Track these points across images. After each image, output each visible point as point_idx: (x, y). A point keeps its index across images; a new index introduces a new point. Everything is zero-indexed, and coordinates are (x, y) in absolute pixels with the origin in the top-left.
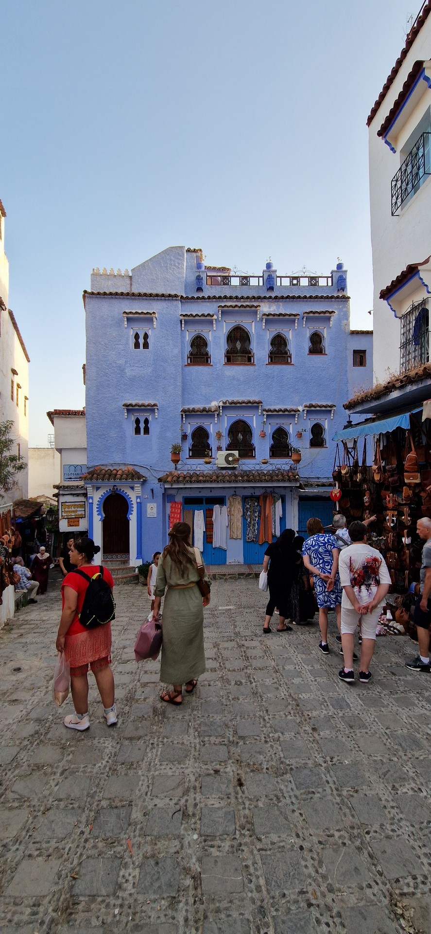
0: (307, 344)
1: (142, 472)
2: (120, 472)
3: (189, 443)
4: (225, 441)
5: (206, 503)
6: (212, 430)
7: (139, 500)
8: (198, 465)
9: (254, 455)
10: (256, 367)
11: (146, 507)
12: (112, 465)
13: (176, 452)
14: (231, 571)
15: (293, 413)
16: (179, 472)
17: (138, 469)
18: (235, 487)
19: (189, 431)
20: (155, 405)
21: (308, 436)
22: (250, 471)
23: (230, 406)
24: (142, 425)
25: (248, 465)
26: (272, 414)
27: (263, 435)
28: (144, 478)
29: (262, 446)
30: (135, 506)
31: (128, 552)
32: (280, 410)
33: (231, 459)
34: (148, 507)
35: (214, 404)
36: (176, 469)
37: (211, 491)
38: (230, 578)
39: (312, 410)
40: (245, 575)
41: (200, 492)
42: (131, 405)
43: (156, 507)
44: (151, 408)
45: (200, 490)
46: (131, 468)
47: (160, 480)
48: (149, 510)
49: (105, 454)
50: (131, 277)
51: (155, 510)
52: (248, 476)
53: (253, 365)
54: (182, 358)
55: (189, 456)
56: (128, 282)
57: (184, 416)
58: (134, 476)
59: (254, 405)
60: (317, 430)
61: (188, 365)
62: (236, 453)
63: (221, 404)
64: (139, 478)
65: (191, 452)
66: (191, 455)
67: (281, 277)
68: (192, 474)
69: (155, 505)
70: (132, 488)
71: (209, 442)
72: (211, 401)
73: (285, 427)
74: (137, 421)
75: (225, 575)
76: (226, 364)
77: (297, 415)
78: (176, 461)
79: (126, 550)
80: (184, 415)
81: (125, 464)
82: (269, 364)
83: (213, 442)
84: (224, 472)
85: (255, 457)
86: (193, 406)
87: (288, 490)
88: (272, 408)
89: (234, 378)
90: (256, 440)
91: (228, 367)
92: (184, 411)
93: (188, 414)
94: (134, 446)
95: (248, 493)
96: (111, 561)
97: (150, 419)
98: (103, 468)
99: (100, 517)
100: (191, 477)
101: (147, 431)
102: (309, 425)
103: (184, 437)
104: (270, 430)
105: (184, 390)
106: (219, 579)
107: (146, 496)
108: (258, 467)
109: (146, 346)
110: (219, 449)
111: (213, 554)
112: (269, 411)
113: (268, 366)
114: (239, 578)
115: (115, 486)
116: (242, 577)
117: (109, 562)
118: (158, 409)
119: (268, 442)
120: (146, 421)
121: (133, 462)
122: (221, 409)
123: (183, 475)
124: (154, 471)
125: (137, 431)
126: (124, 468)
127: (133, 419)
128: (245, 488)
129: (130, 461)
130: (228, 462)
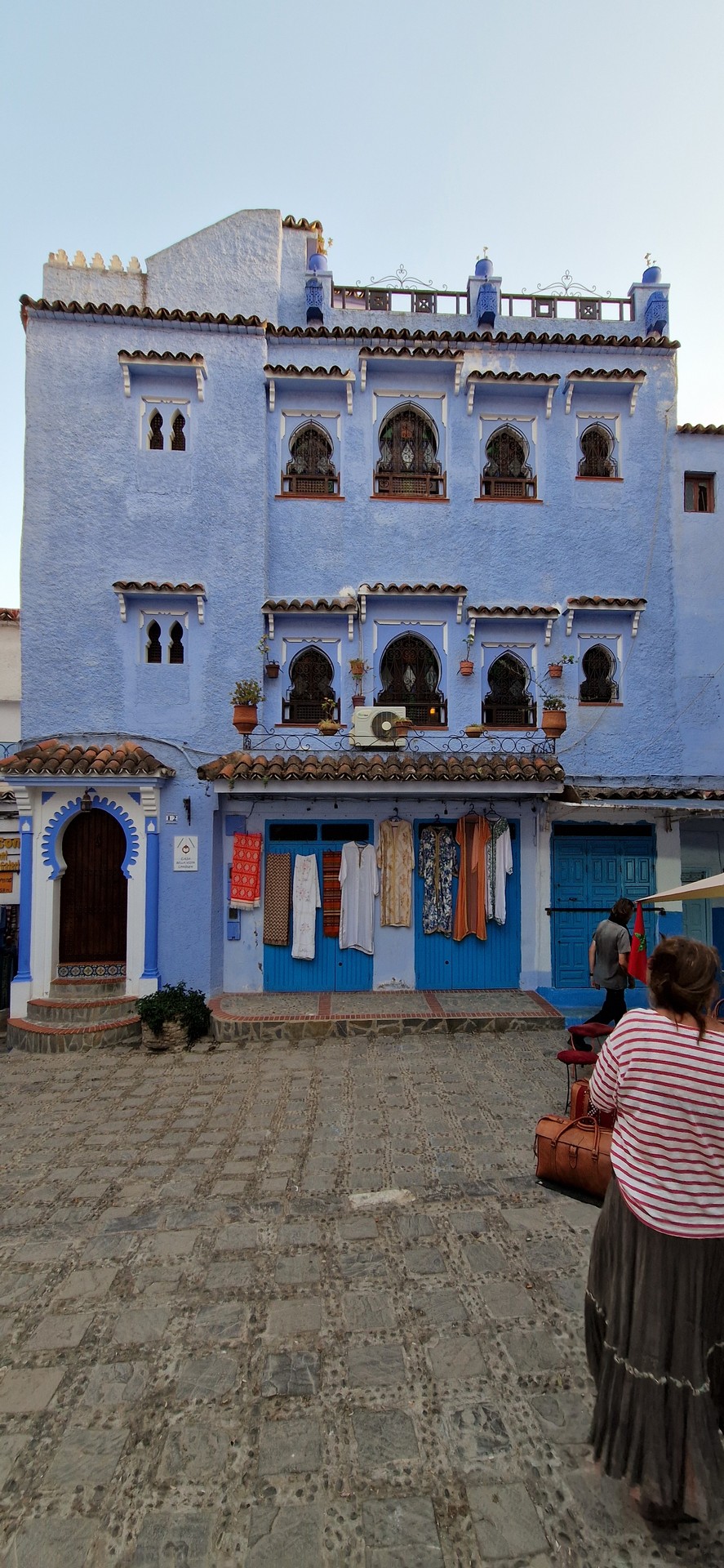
0: (574, 456)
1: (161, 755)
2: (103, 755)
3: (283, 688)
4: (373, 685)
5: (324, 838)
6: (340, 657)
7: (151, 828)
8: (307, 742)
9: (443, 721)
10: (451, 507)
11: (171, 845)
12: (84, 736)
13: (246, 702)
14: (386, 1010)
15: (540, 617)
16: (254, 755)
17: (149, 748)
18: (397, 798)
19: (284, 656)
20: (197, 587)
21: (575, 676)
22: (436, 755)
23: (383, 599)
24: (165, 641)
25: (430, 742)
26: (489, 621)
27: (467, 672)
28: (164, 770)
29: (464, 699)
30: (142, 842)
31: (124, 959)
32: (510, 610)
33: (386, 726)
34: (176, 845)
35: (345, 593)
36: (247, 747)
37: (336, 807)
38: (384, 1031)
39: (586, 612)
40: (423, 1024)
41: (309, 809)
42: (134, 585)
43: (196, 845)
44: (187, 597)
45: (309, 804)
46: (132, 745)
47: (202, 773)
48: (178, 854)
49: (68, 708)
50: (144, 278)
51: (193, 854)
52: (432, 768)
53: (444, 500)
54: (270, 478)
55: (284, 721)
56: (138, 288)
57: (271, 621)
58: (139, 764)
59: (444, 598)
60: (597, 664)
61: (284, 496)
62: (400, 712)
63: (364, 591)
64: (150, 770)
65: (287, 711)
66: (287, 717)
67: (511, 297)
68: (286, 760)
69: (195, 839)
70: (136, 796)
71: (334, 685)
72: (340, 587)
73: (520, 653)
74: (154, 631)
75: (368, 1024)
76: (376, 497)
77: (550, 622)
78: (246, 727)
79: (118, 954)
80: (271, 616)
81: (118, 736)
82: (482, 499)
83: (342, 686)
84: (370, 756)
85: (446, 724)
86: (294, 597)
87: (527, 807)
88: (490, 605)
89: (395, 531)
90: (448, 683)
91: (382, 505)
92: (269, 606)
93: (281, 614)
94: (143, 692)
95: (427, 812)
96: (75, 983)
97: (186, 624)
98: (61, 743)
99: (50, 869)
100: (284, 766)
101: (177, 655)
102: (579, 651)
103: (272, 671)
104: (482, 661)
105: (272, 557)
106: (353, 1033)
107: (172, 818)
108: (455, 746)
109: (179, 443)
110: (358, 701)
111: (340, 964)
112: (483, 610)
113: (480, 504)
114: (407, 1032)
115: (92, 790)
116: (413, 1029)
117: (71, 987)
118: (205, 600)
119: (479, 690)
120: (177, 632)
121: (140, 731)
122: (363, 603)
123: (263, 762)
124: (193, 754)
125: (154, 654)
126: (116, 746)
127: (142, 622)
128: (420, 798)
129: (131, 727)
130: (379, 733)
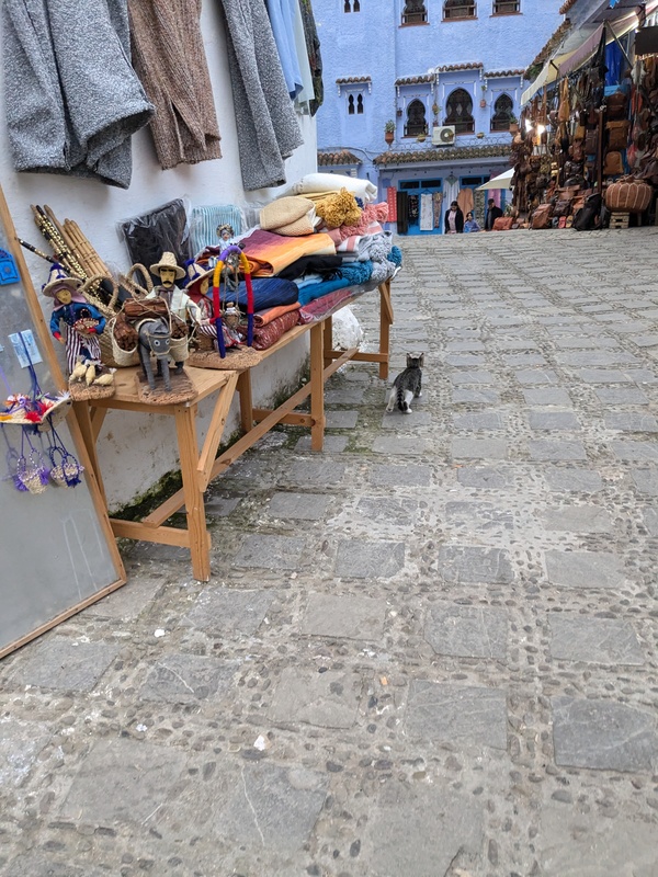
1: (357, 155)
2: (336, 156)
3: (404, 120)
4: (443, 115)
5: (422, 187)
6: (428, 103)
8: (412, 145)
9: (472, 129)
10: (479, 21)
12: (328, 150)
13: (390, 133)
15: (517, 76)
16: (393, 153)
17: (352, 152)
18: (452, 167)
19: (404, 105)
20: (368, 79)
22: (464, 148)
23: (449, 73)
24: (356, 103)
25: (465, 140)
26: (494, 78)
27: (484, 106)
28: (359, 162)
29: (482, 118)
32: (504, 73)
33: (446, 135)
35: (431, 71)
36: (390, 149)
37: (425, 173)
41: (414, 175)
42: (344, 81)
44: (364, 83)
45: (416, 172)
46: (346, 151)
47: (374, 162)
49: (321, 137)
52: (463, 153)
53: (475, 18)
54: (396, 17)
55: (405, 135)
58: (351, 159)
59: (473, 70)
61: (403, 26)
62: (452, 128)
63: (438, 72)
64: (355, 162)
65: (406, 131)
70: (349, 173)
71: (426, 117)
72: (427, 69)
73: (509, 93)
74: (351, 99)
76: (444, 21)
77: (523, 77)
78: (390, 141)
80: (398, 88)
81: (341, 148)
82: (494, 15)
83: (429, 117)
84: (437, 150)
85: (473, 131)
86: (408, 76)
88: (494, 71)
89: (453, 37)
90: (476, 112)
91: (447, 24)
92: (398, 83)
93: (402, 85)
94: (348, 128)
95: (466, 173)
97: (364, 95)
98: (319, 153)
100: (405, 156)
101: (361, 109)
103: (399, 113)
104: (492, 99)
105: (397, 57)
108: (473, 143)
109: (357, 7)
110: (435, 124)
112: (492, 75)
113: (492, 18)
115: (332, 171)
118: (371, 83)
119: (491, 112)
120: (360, 98)
121: (348, 145)
122: (438, 77)
123: (397, 156)
124: (368, 153)
125: (351, 110)
126: (340, 152)
127: (347, 96)
128: (462, 167)
129: (345, 144)
130: (443, 139)
